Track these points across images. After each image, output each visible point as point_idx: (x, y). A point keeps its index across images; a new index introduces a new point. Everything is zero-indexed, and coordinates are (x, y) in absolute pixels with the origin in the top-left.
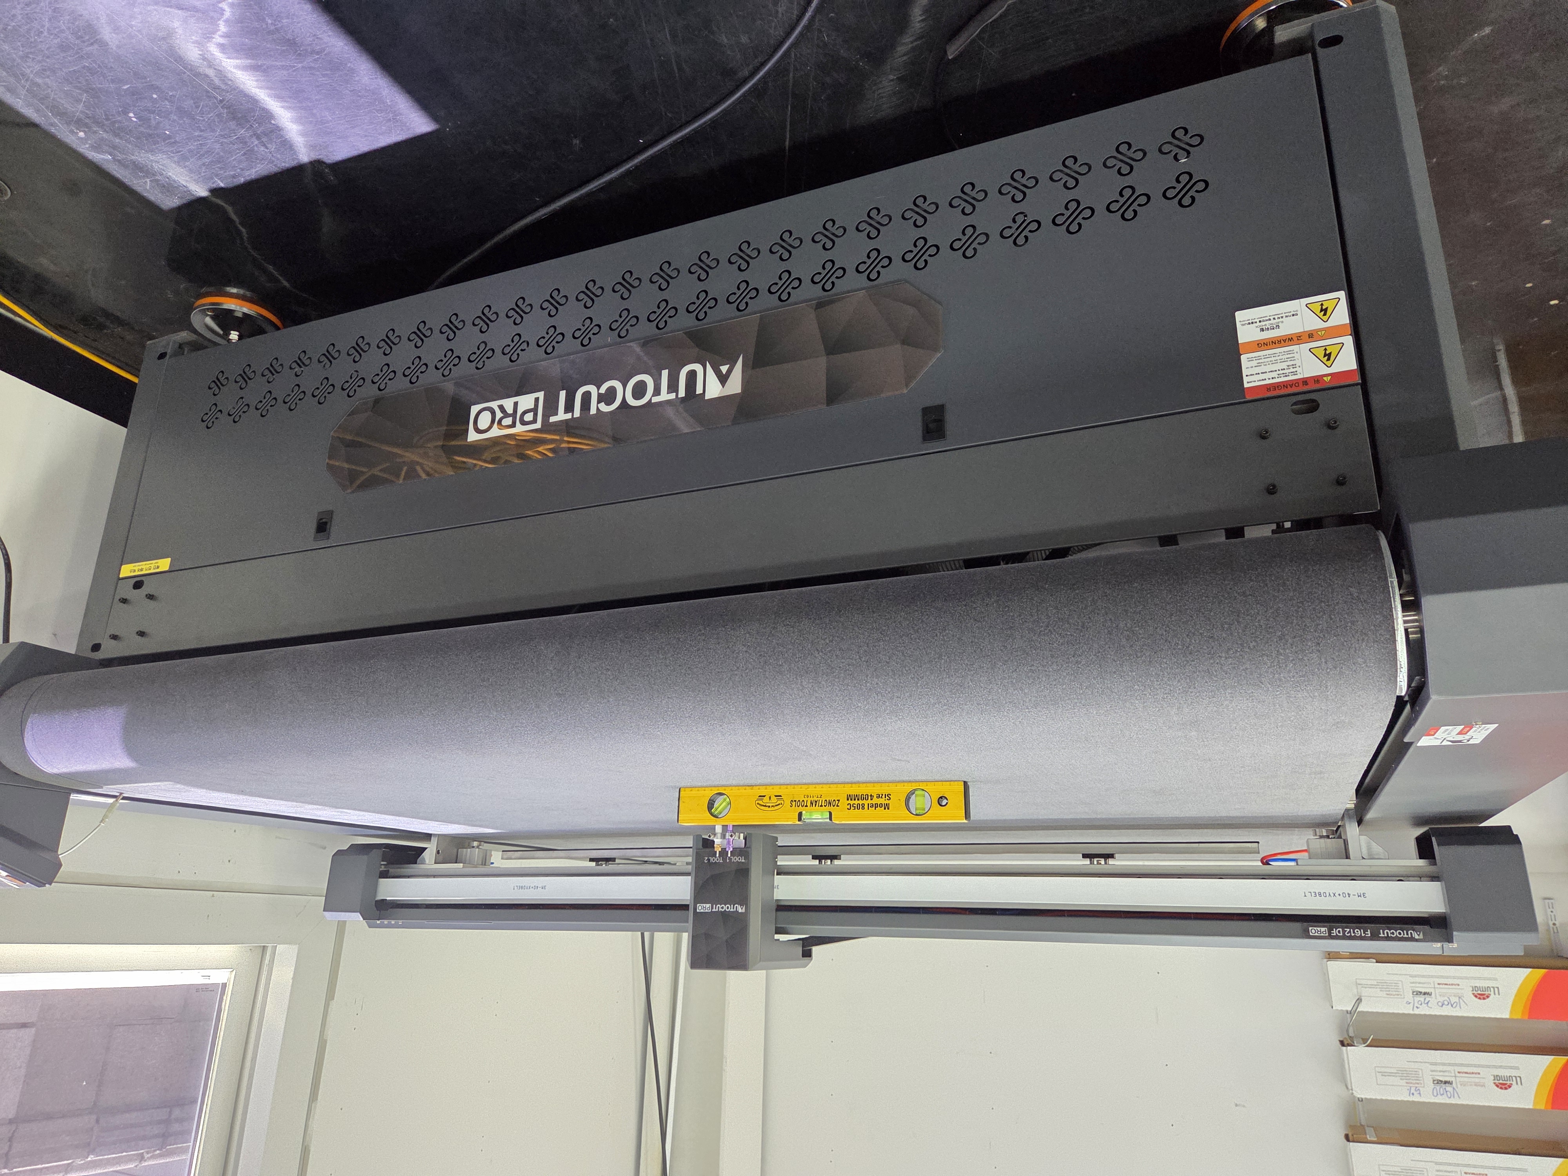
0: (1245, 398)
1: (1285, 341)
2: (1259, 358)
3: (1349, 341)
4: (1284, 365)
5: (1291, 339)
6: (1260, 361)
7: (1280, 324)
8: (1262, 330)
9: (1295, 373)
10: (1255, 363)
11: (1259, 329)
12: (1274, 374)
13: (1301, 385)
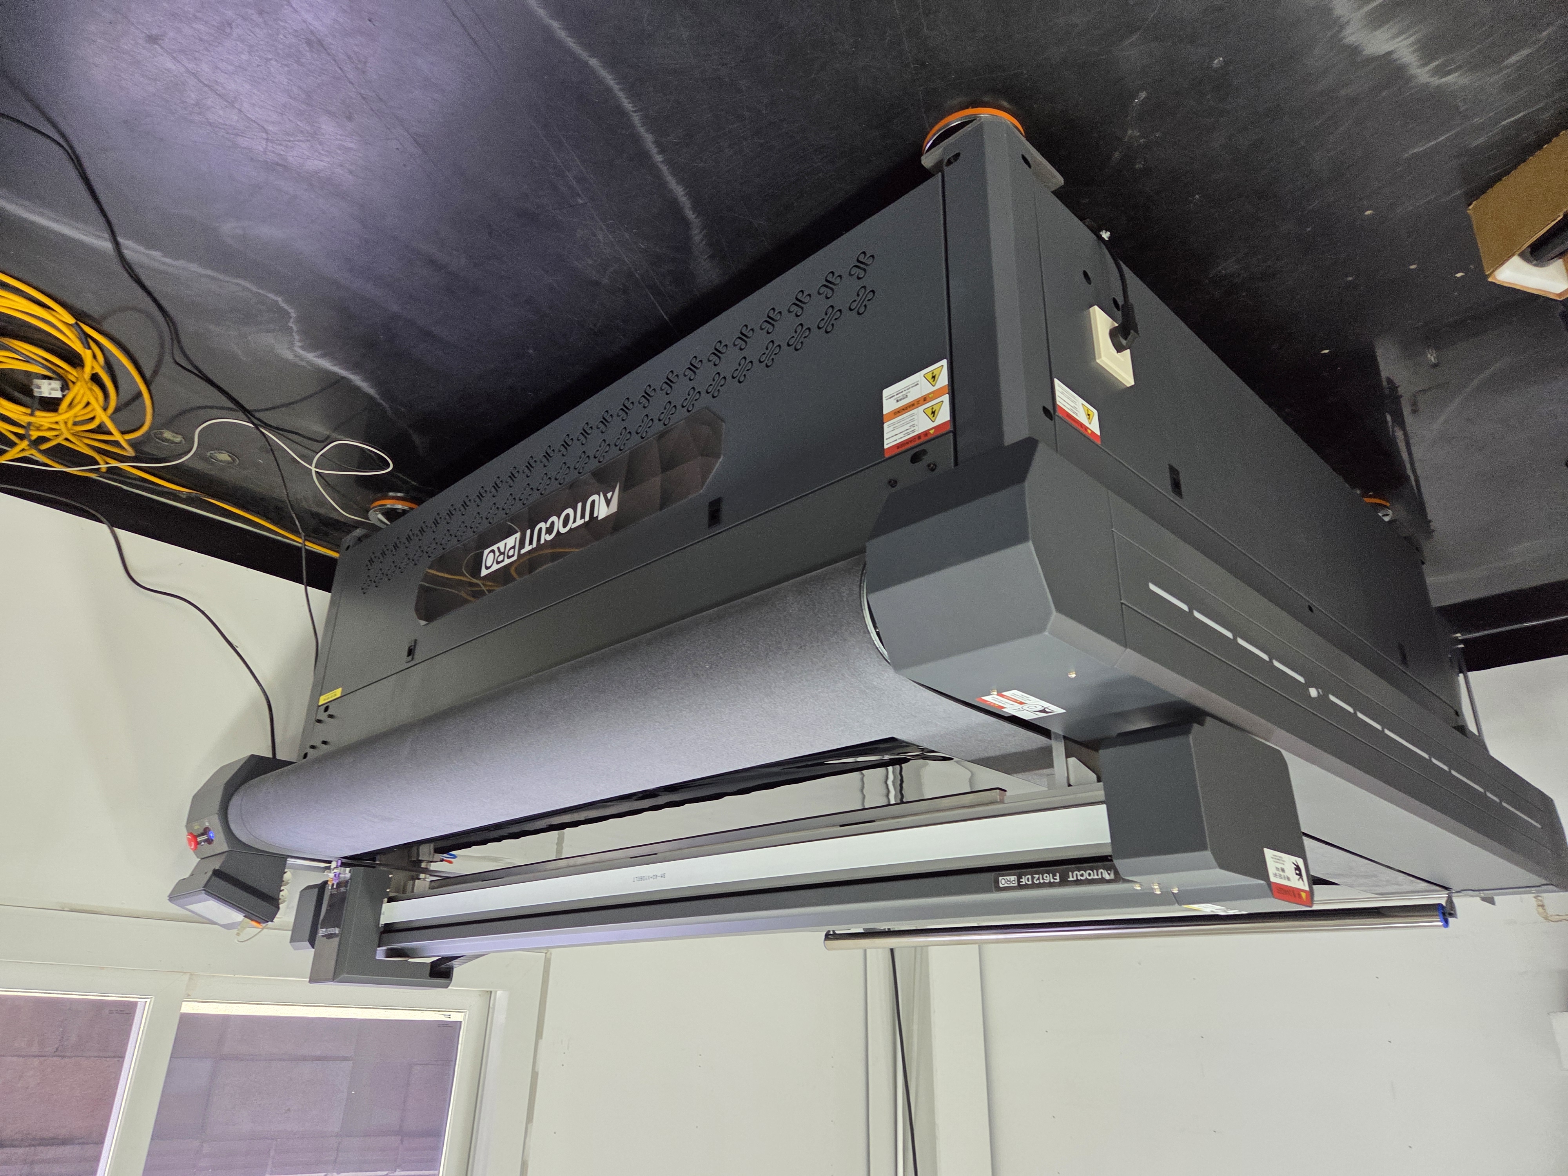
0: (884, 457)
1: (909, 407)
2: (894, 424)
3: (946, 398)
4: (907, 427)
5: (913, 405)
6: (895, 426)
7: (908, 394)
8: (898, 401)
9: (913, 431)
10: (891, 428)
11: (895, 401)
12: (902, 435)
13: (917, 439)
